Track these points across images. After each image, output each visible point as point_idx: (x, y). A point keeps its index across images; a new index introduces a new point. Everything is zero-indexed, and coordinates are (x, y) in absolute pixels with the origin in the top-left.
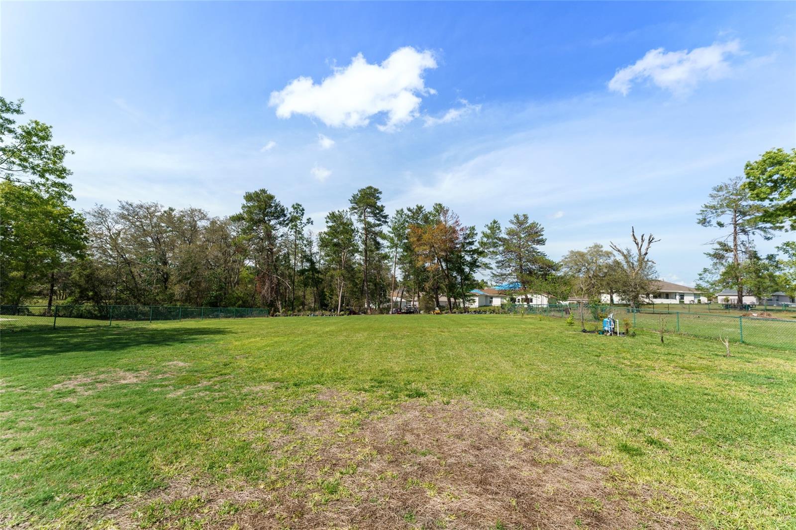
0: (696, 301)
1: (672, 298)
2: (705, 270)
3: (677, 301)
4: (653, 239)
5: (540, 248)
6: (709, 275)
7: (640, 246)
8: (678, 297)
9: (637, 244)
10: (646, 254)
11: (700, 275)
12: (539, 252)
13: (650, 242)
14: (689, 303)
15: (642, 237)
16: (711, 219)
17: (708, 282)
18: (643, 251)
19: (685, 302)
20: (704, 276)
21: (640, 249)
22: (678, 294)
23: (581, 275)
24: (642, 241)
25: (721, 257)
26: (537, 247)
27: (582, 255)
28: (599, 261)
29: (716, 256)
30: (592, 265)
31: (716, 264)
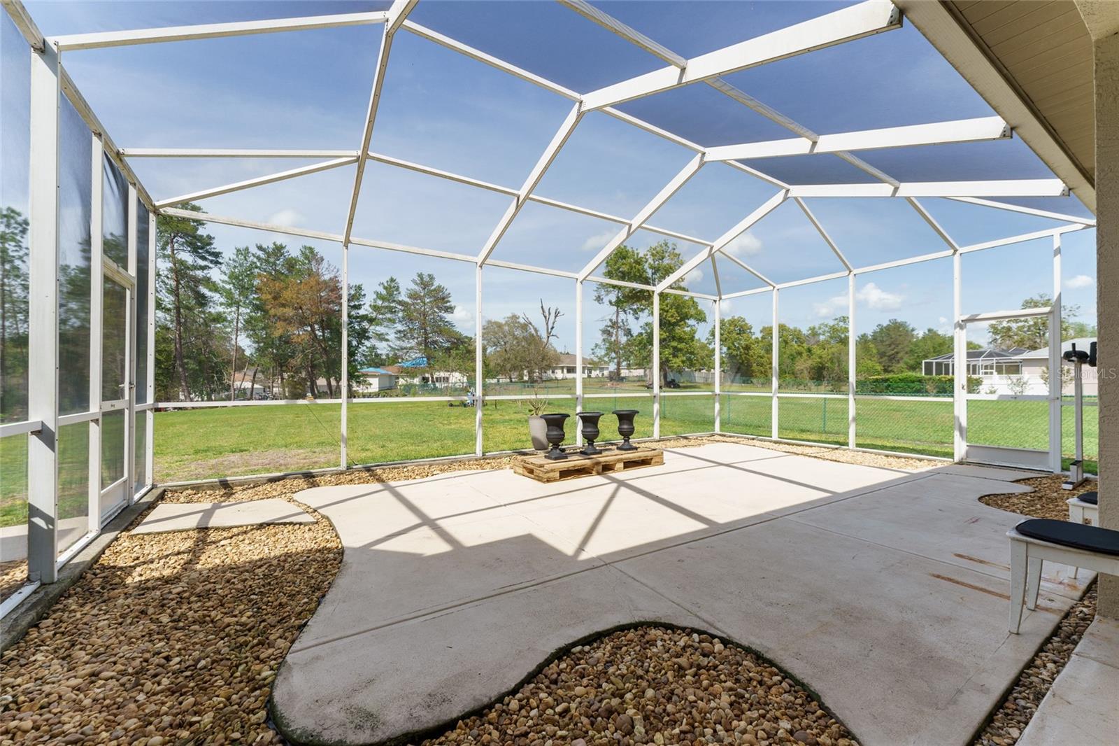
0: (600, 375)
2: (597, 345)
3: (585, 375)
4: (559, 313)
5: (448, 317)
6: (599, 350)
7: (547, 318)
8: (586, 371)
9: (545, 317)
10: (553, 328)
11: (593, 349)
12: (446, 322)
13: (556, 316)
14: (594, 377)
15: (549, 310)
16: (604, 297)
17: (597, 356)
18: (550, 325)
19: (592, 376)
20: (595, 350)
22: (587, 368)
23: (498, 349)
24: (550, 314)
25: (609, 334)
26: (445, 315)
27: (500, 326)
28: (516, 333)
29: (606, 332)
30: (509, 338)
31: (604, 340)
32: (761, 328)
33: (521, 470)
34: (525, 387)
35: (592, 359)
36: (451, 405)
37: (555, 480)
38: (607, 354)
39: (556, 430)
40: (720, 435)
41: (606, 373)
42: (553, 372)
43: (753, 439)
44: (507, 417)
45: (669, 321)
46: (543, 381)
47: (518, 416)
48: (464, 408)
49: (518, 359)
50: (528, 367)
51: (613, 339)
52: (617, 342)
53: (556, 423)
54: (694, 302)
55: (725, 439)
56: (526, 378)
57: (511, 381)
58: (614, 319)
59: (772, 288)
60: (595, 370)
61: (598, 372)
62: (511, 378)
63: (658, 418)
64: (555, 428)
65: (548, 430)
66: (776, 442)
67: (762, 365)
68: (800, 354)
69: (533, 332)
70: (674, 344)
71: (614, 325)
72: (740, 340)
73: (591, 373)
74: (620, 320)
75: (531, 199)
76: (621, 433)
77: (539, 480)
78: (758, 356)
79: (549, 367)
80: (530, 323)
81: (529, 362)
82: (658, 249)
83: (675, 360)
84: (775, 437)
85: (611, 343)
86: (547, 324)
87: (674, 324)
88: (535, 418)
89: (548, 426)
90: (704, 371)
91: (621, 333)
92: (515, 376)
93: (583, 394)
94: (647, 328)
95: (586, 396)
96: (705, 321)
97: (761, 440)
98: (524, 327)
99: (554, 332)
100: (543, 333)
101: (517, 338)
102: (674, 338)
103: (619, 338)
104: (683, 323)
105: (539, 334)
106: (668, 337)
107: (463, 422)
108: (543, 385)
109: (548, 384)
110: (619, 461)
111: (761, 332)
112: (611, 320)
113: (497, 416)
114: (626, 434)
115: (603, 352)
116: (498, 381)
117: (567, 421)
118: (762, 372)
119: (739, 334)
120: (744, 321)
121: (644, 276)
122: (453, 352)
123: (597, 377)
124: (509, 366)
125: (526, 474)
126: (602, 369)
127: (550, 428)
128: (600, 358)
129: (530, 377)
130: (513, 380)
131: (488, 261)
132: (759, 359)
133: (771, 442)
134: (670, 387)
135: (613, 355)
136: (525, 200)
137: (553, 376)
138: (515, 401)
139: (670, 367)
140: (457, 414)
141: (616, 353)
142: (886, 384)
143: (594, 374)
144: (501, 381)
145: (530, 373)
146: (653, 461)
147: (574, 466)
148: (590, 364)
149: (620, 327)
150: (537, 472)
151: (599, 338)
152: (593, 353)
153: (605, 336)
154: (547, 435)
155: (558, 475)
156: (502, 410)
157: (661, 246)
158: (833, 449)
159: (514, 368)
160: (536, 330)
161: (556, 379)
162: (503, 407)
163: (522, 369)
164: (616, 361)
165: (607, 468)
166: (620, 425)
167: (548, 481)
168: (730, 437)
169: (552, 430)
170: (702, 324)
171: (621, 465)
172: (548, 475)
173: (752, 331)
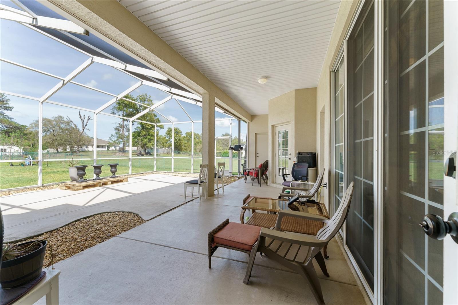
0: (114, 149)
1: (105, 148)
2: (112, 135)
3: (106, 149)
4: (90, 118)
5: (7, 113)
6: (113, 138)
7: (83, 120)
8: (107, 147)
9: (82, 119)
11: (110, 137)
12: (5, 116)
13: (88, 119)
14: (111, 150)
15: (84, 116)
16: (116, 113)
17: (112, 141)
18: (85, 124)
19: (110, 150)
20: (111, 138)
21: (83, 122)
22: (107, 146)
23: (48, 134)
24: (84, 118)
25: (119, 130)
26: (4, 111)
27: (49, 121)
28: (61, 126)
29: (117, 129)
30: (57, 128)
31: (116, 133)
32: (186, 133)
33: (64, 188)
34: (68, 155)
35: (109, 142)
36: (12, 165)
37: (81, 189)
38: (118, 140)
39: (82, 172)
40: (156, 172)
41: (118, 148)
42: (86, 147)
43: (166, 172)
44: (56, 170)
45: (147, 128)
46: (80, 152)
47: (63, 170)
48: (23, 167)
49: (63, 140)
50: (70, 145)
51: (121, 133)
52: (123, 134)
53: (82, 169)
54: (159, 120)
55: (157, 173)
56: (68, 150)
57: (58, 152)
58: (122, 123)
59: (172, 123)
60: (111, 147)
61: (113, 148)
62: (57, 150)
63: (131, 167)
64: (81, 171)
65: (78, 172)
66: (172, 173)
67: (185, 146)
68: (198, 143)
69: (74, 126)
70: (149, 137)
71: (121, 126)
72: (178, 137)
73: (109, 148)
74: (124, 125)
75: (70, 82)
76: (111, 172)
77: (73, 190)
78: (184, 143)
79: (84, 145)
80: (72, 122)
81: (71, 142)
82: (142, 97)
83: (149, 144)
84: (173, 171)
85: (120, 135)
86: (83, 123)
87: (150, 129)
88: (72, 168)
89: (78, 170)
90: (163, 148)
91: (125, 130)
92: (60, 149)
93: (97, 158)
94: (138, 129)
95: (98, 159)
96: (163, 128)
97: (168, 173)
98: (68, 123)
99: (87, 127)
100: (80, 127)
101: (62, 129)
102: (149, 135)
103: (124, 133)
104: (153, 128)
105: (77, 128)
106: (146, 134)
107: (24, 174)
108: (80, 154)
109: (83, 153)
110: (109, 181)
111: (186, 134)
112: (120, 124)
113: (49, 170)
114: (114, 172)
115: (116, 139)
116: (48, 152)
117: (87, 168)
118: (185, 149)
119: (177, 134)
120: (179, 129)
121: (136, 107)
122: (12, 135)
123: (113, 150)
124: (56, 143)
125: (67, 189)
126: (115, 147)
127: (79, 171)
128: (114, 142)
129: (71, 150)
130: (59, 151)
131: (47, 101)
132: (184, 144)
133: (171, 173)
134: (147, 155)
135: (121, 140)
136: (67, 82)
137: (87, 149)
138: (61, 162)
139: (147, 147)
140: (19, 170)
141: (123, 139)
142: (220, 154)
143: (111, 149)
144: (50, 151)
145: (71, 148)
146: (124, 181)
147: (90, 184)
148: (108, 144)
149: (124, 128)
150: (72, 187)
151: (114, 132)
152: (110, 139)
153: (117, 131)
154: (77, 173)
155: (82, 187)
156: (52, 167)
157: (144, 95)
158: (187, 174)
159: (60, 145)
160: (76, 126)
161: (88, 151)
162: (53, 165)
163: (66, 145)
164: (122, 143)
165: (104, 184)
166: (111, 169)
167: (77, 190)
168: (159, 172)
169: (80, 172)
170: (162, 130)
171: (111, 182)
172: (77, 188)
173: (182, 133)
